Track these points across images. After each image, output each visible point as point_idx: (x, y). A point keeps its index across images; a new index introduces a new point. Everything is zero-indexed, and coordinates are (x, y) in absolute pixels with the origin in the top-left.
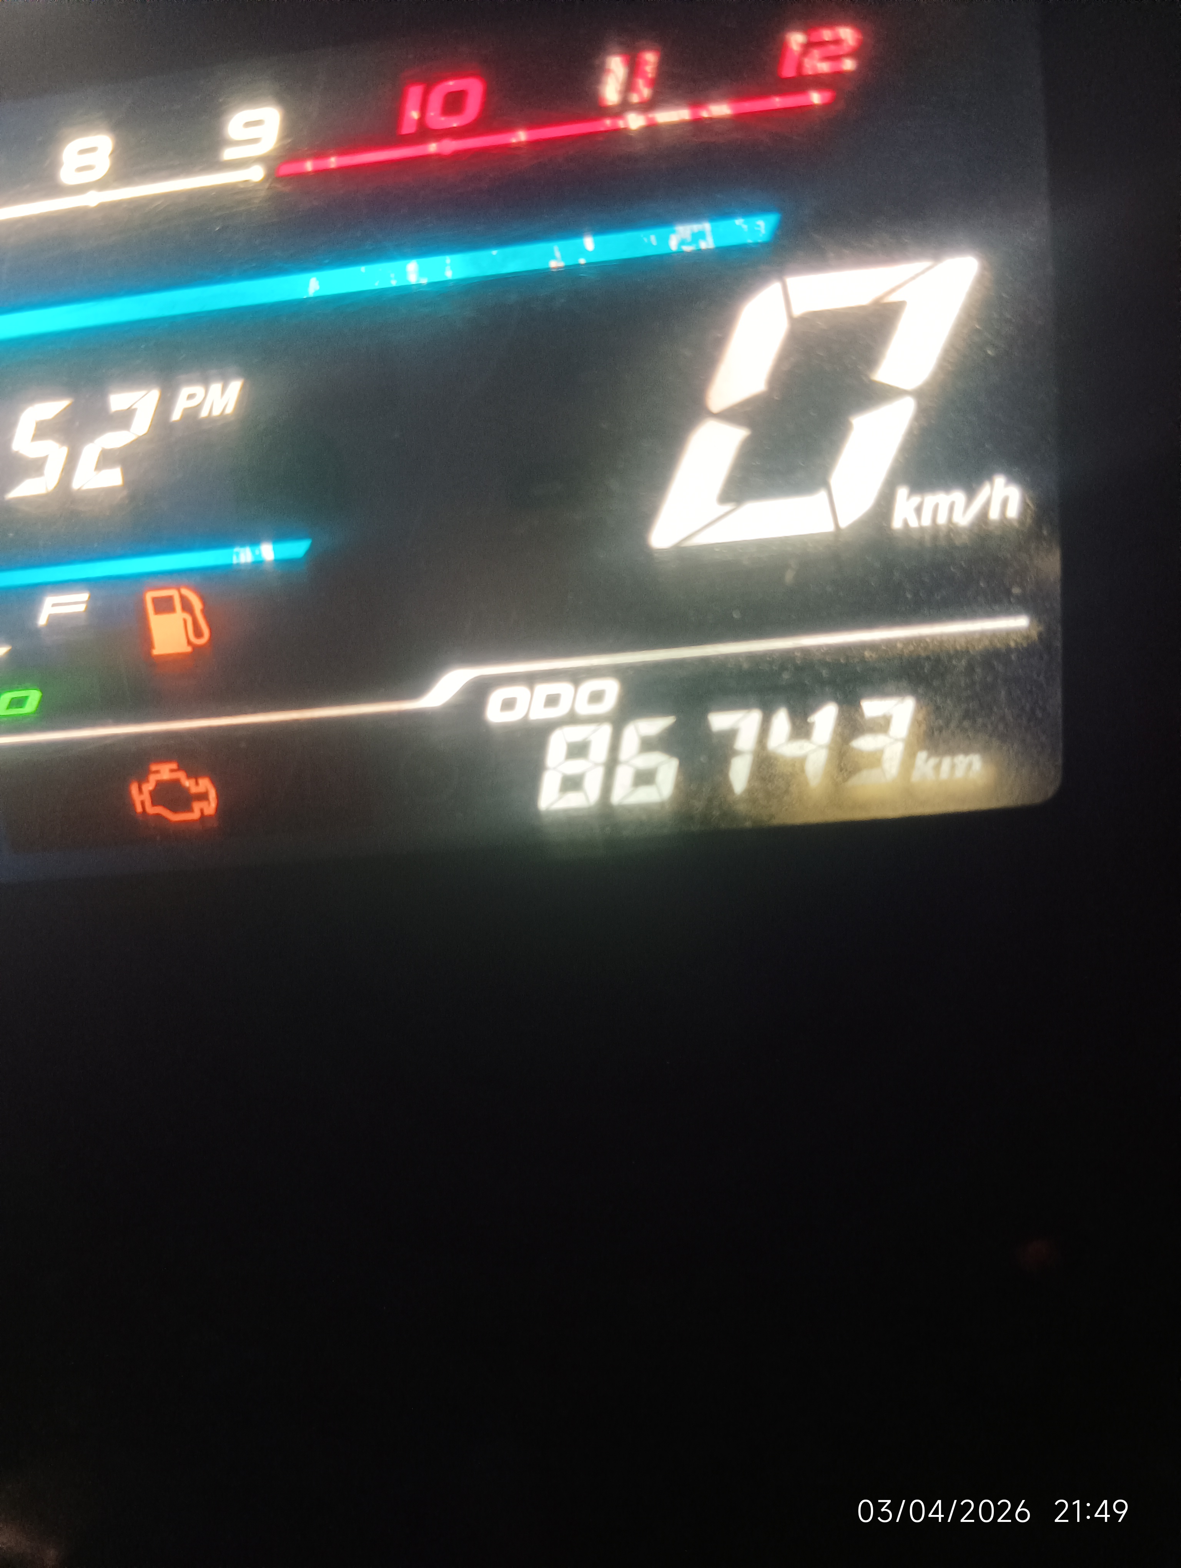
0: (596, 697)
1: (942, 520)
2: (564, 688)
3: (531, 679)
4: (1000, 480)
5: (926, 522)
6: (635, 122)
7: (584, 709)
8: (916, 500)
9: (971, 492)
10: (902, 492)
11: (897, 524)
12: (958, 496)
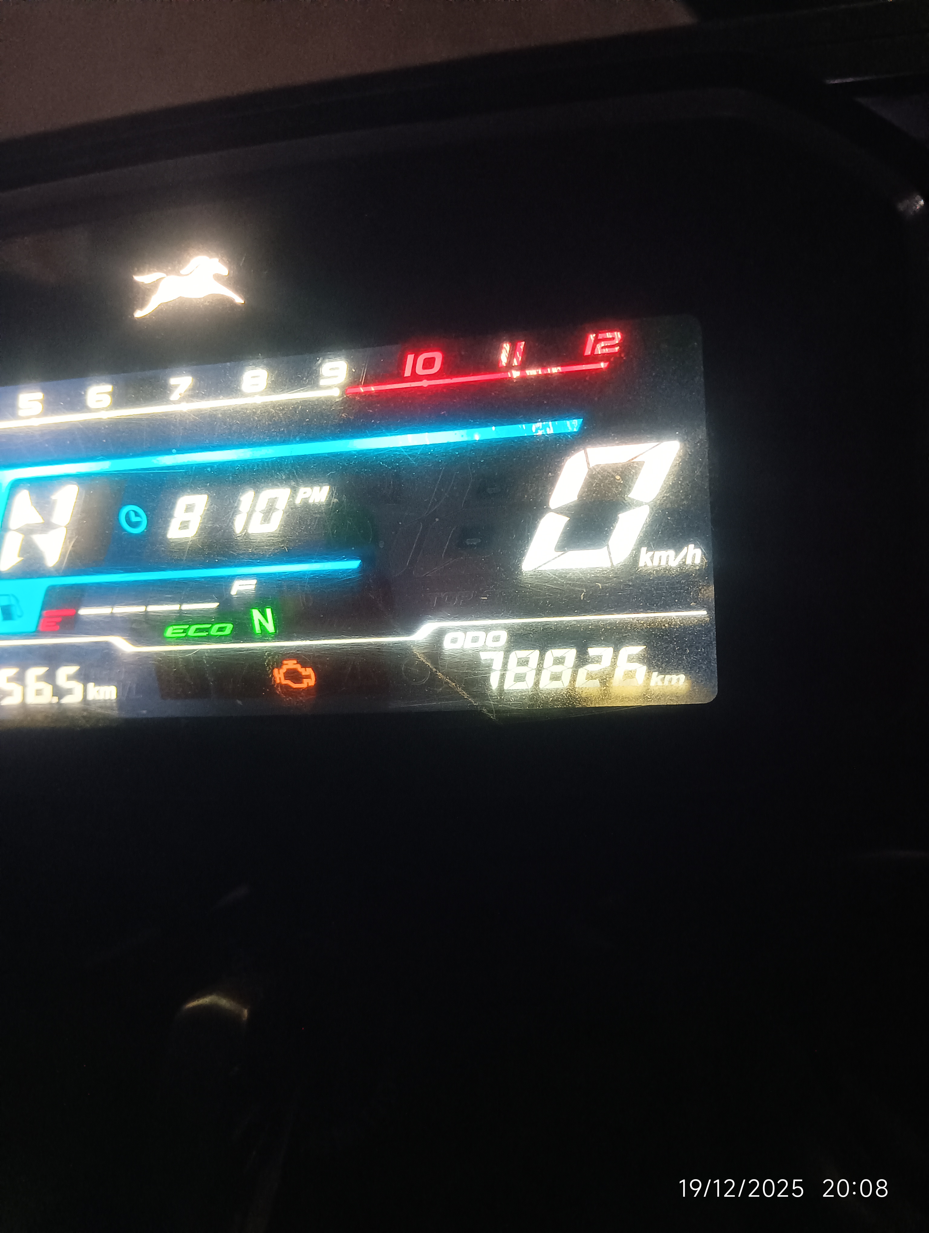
0: (497, 639)
1: (663, 563)
2: (481, 634)
3: (465, 629)
4: (691, 546)
5: (656, 563)
6: (516, 374)
7: (490, 644)
8: (650, 553)
9: (678, 550)
10: (644, 550)
11: (641, 564)
12: (671, 553)
